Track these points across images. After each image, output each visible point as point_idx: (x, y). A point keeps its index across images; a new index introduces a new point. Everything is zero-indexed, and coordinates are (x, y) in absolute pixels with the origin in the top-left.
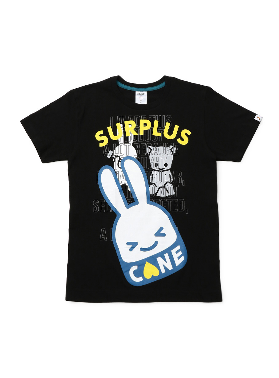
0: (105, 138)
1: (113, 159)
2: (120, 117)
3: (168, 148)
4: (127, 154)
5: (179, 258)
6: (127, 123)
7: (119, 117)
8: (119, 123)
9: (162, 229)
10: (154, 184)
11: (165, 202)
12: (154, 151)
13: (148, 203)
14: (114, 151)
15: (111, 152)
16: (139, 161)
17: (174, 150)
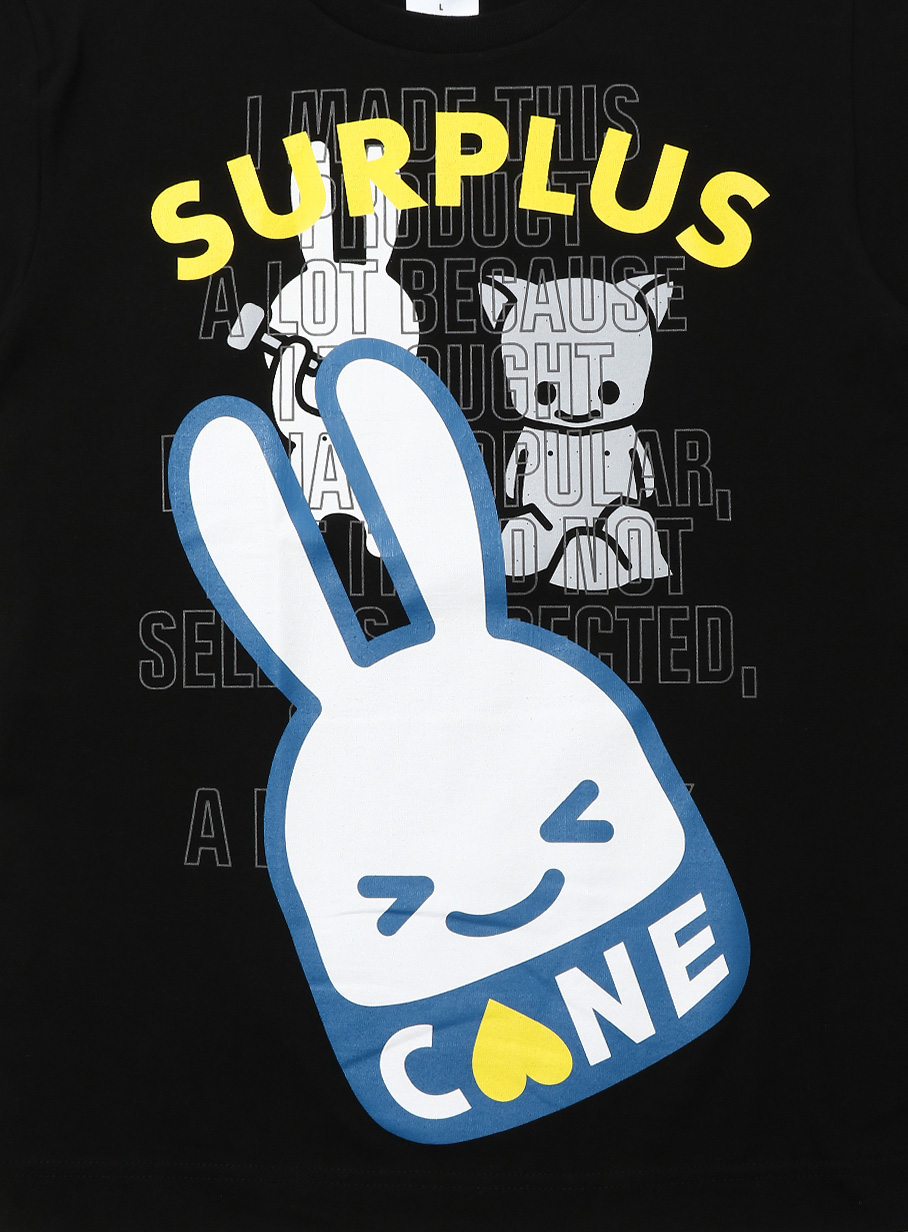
0: (215, 230)
1: (269, 359)
2: (310, 98)
3: (622, 285)
4: (359, 328)
5: (694, 969)
6: (351, 134)
7: (300, 99)
8: (304, 136)
9: (587, 792)
10: (532, 509)
11: (606, 626)
12: (533, 308)
13: (494, 629)
14: (275, 306)
15: (250, 315)
16: (433, 366)
17: (662, 298)
